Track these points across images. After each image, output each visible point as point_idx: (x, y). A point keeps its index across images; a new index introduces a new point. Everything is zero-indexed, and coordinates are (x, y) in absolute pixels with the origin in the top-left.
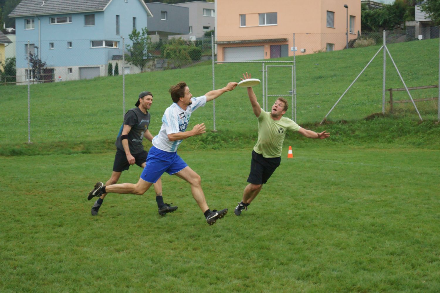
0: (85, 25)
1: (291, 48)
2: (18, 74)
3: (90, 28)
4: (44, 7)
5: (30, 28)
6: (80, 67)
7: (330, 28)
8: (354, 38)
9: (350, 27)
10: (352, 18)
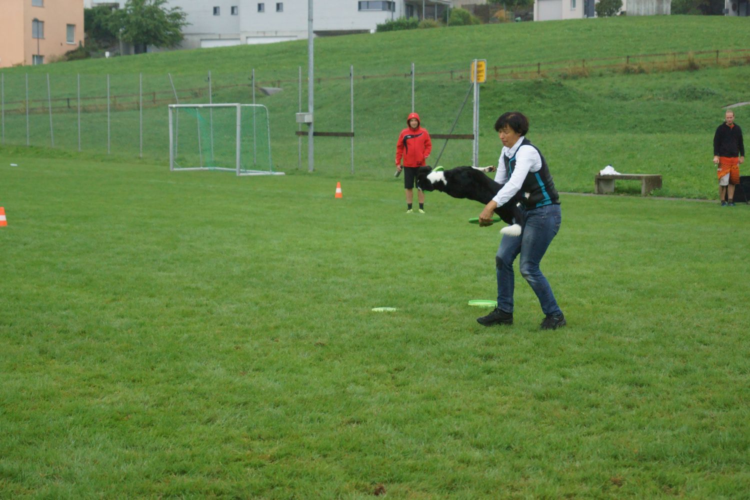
7: (38, 38)
8: (72, 48)
9: (68, 36)
10: (70, 26)
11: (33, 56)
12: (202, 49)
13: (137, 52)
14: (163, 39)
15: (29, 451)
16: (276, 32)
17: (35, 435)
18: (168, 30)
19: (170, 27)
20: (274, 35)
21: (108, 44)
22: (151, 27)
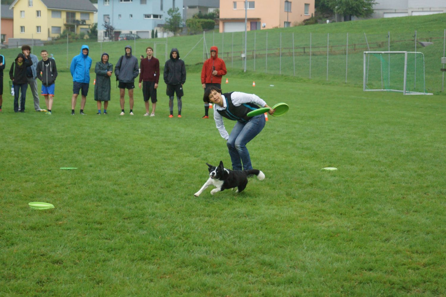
0: (141, 4)
1: (262, 25)
2: (99, 34)
3: (143, 6)
5: (106, 4)
6: (138, 30)
7: (288, 12)
8: (307, 18)
9: (305, 11)
10: (307, 5)
11: (285, 22)
12: (385, 18)
13: (345, 20)
14: (361, 12)
15: (280, 251)
16: (430, 9)
17: (284, 242)
18: (364, 7)
19: (366, 5)
20: (429, 10)
21: (328, 15)
22: (354, 5)
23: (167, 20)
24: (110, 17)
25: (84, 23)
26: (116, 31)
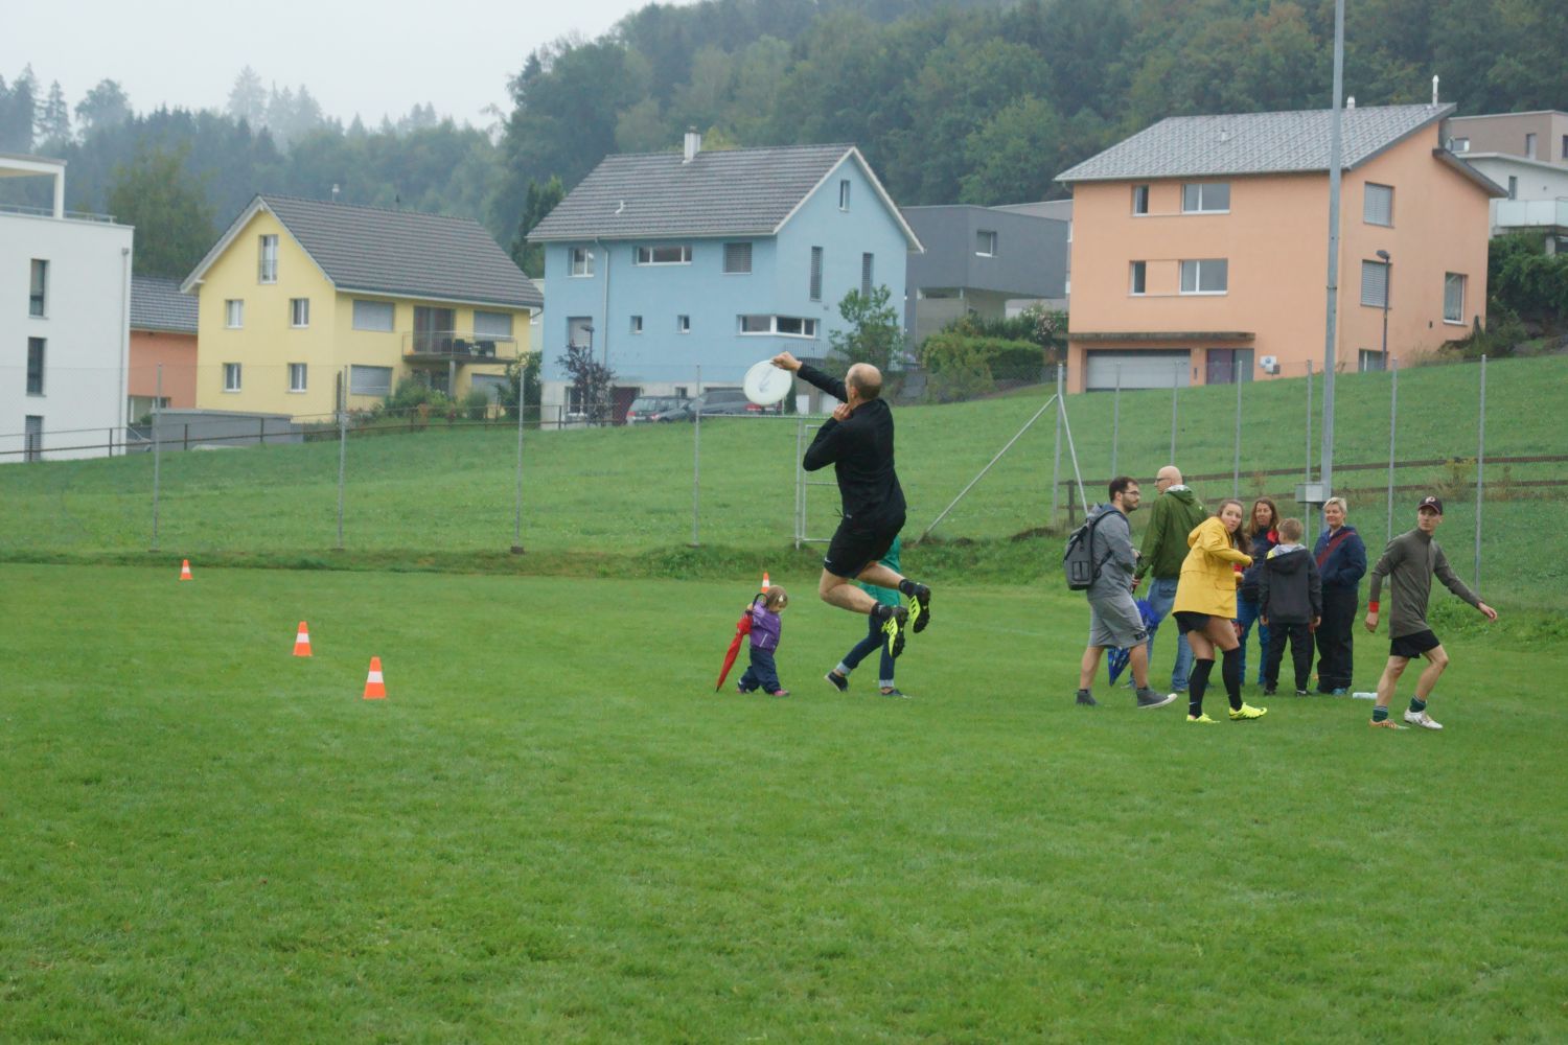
0: (728, 270)
2: (545, 399)
3: (739, 279)
4: (623, 215)
5: (582, 272)
6: (709, 385)
8: (1458, 335)
9: (1448, 303)
10: (1456, 279)
11: (1362, 352)
23: (838, 340)
24: (594, 324)
25: (489, 354)
26: (618, 385)
